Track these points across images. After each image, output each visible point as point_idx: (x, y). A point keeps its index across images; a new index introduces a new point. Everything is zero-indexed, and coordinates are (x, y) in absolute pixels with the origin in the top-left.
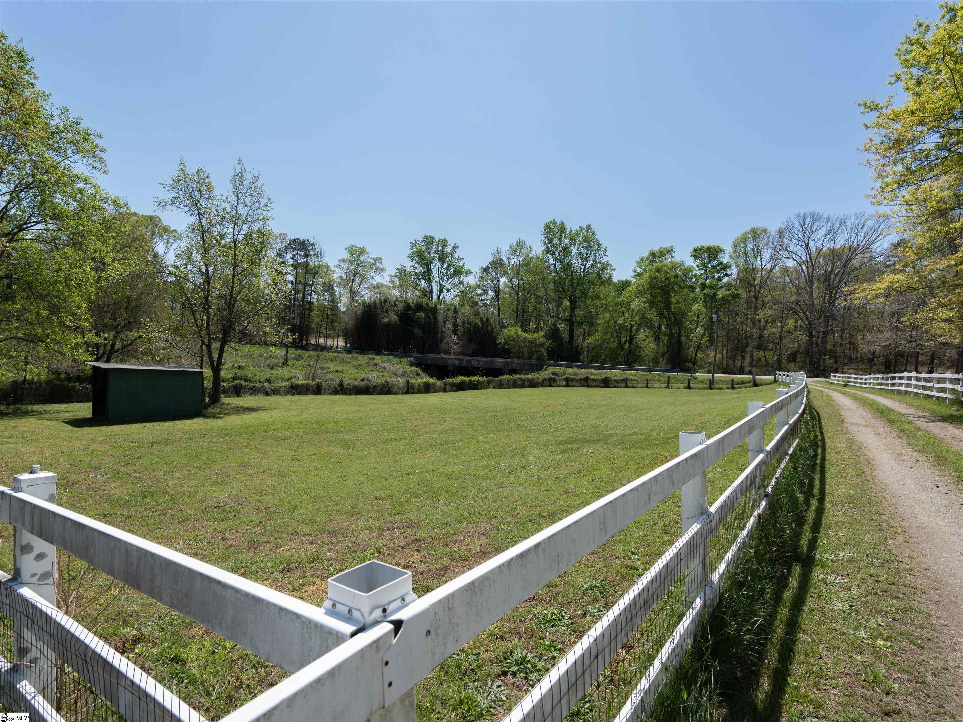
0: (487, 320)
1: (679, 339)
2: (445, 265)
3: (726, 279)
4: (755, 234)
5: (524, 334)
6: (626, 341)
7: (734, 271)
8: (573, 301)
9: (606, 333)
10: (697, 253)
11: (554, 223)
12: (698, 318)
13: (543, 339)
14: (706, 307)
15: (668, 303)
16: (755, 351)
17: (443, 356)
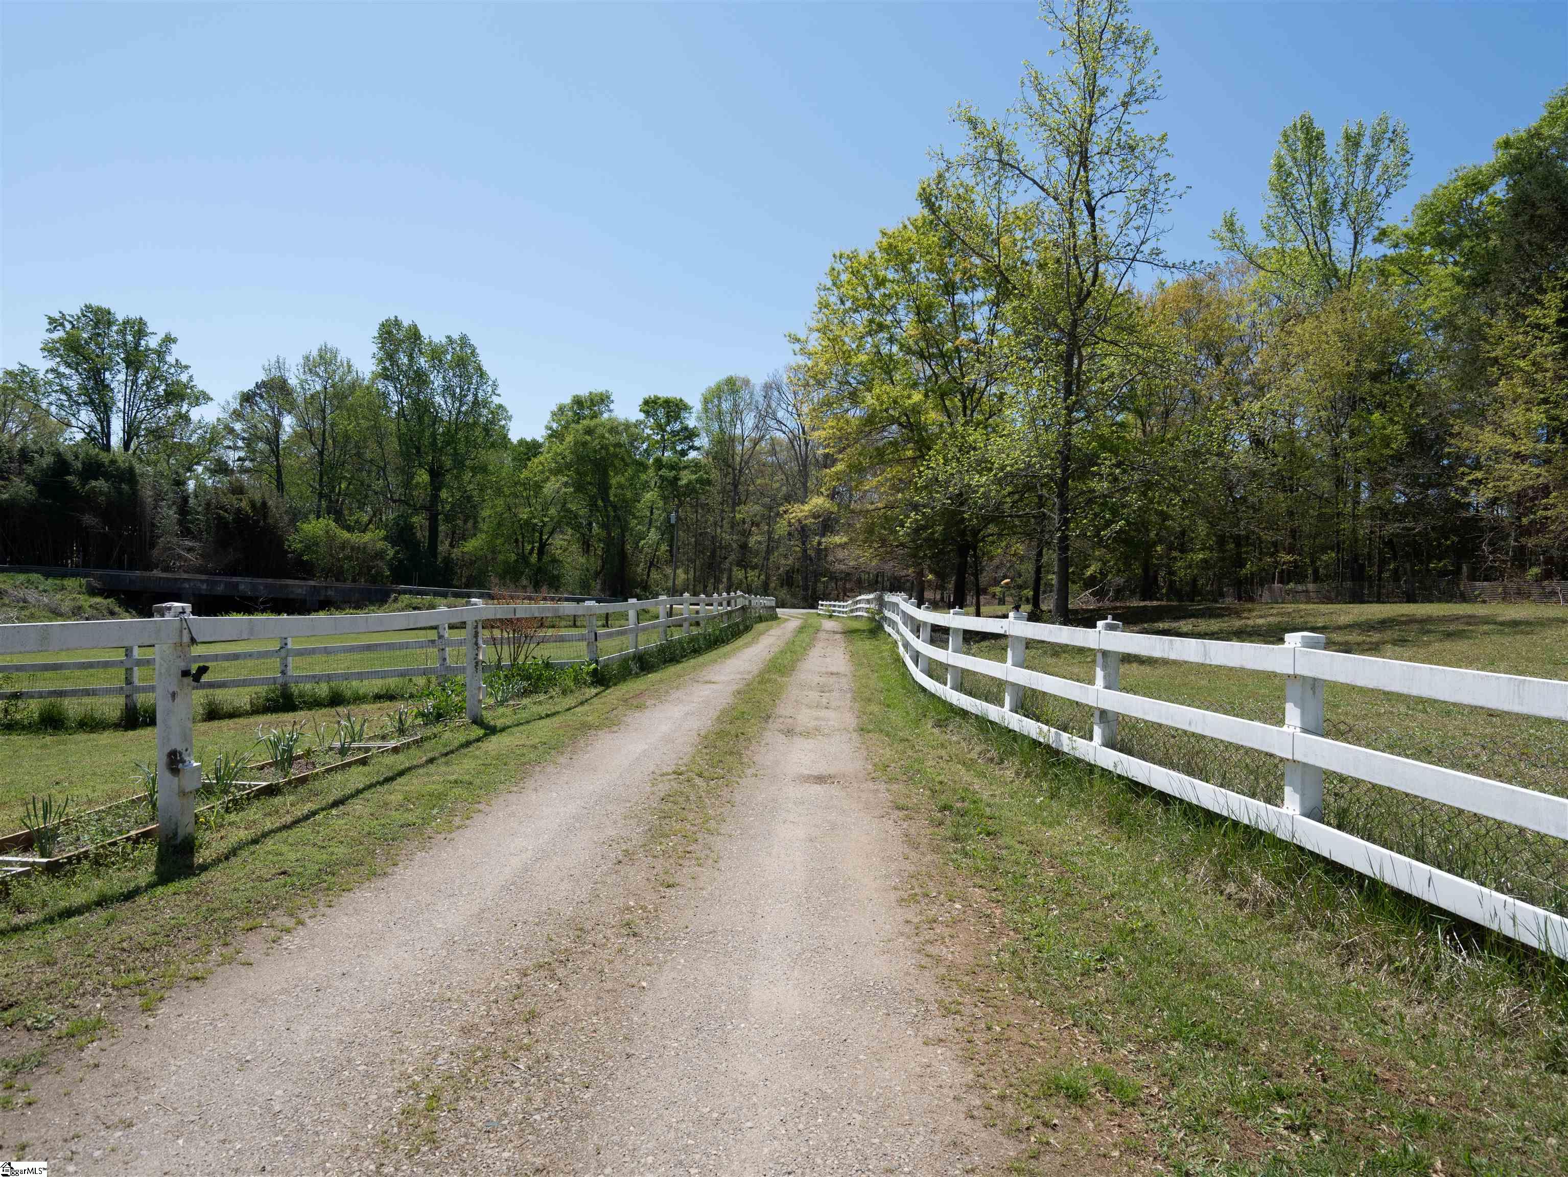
0: (264, 504)
1: (623, 550)
2: (142, 377)
3: (693, 454)
4: (732, 386)
5: (346, 535)
6: (532, 549)
7: (703, 441)
8: (436, 474)
9: (496, 536)
10: (650, 405)
11: (397, 323)
12: (652, 513)
13: (380, 545)
14: (665, 498)
15: (604, 487)
16: (735, 569)
17: (157, 573)
